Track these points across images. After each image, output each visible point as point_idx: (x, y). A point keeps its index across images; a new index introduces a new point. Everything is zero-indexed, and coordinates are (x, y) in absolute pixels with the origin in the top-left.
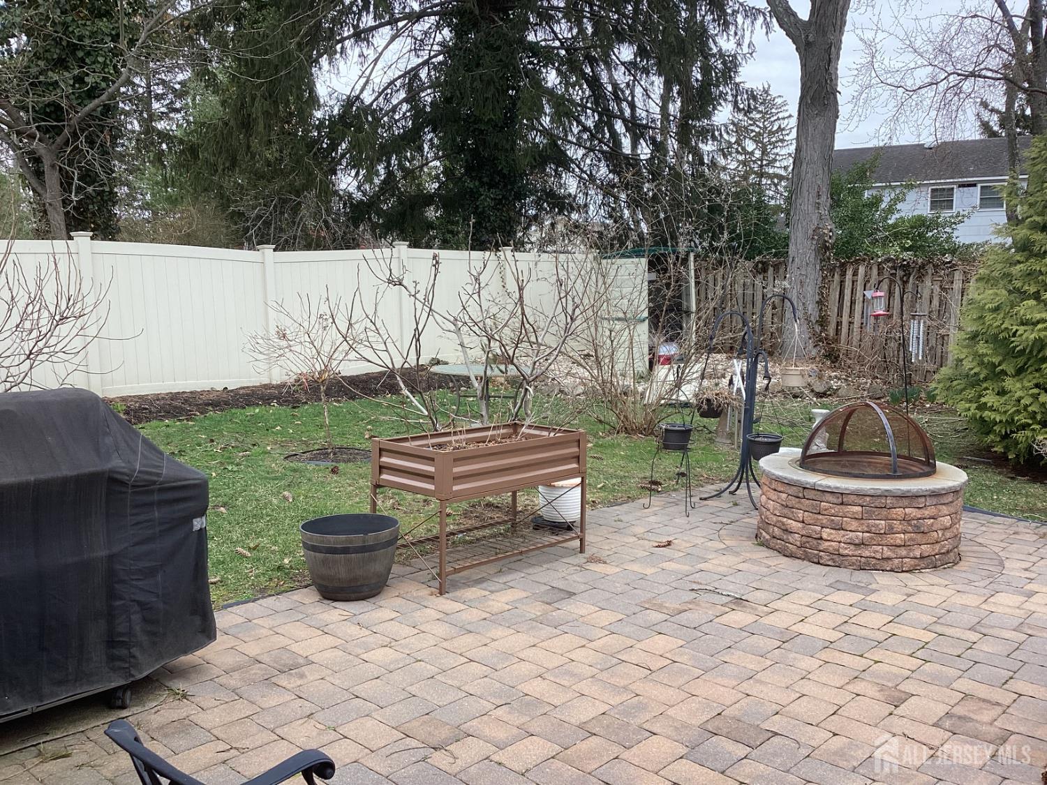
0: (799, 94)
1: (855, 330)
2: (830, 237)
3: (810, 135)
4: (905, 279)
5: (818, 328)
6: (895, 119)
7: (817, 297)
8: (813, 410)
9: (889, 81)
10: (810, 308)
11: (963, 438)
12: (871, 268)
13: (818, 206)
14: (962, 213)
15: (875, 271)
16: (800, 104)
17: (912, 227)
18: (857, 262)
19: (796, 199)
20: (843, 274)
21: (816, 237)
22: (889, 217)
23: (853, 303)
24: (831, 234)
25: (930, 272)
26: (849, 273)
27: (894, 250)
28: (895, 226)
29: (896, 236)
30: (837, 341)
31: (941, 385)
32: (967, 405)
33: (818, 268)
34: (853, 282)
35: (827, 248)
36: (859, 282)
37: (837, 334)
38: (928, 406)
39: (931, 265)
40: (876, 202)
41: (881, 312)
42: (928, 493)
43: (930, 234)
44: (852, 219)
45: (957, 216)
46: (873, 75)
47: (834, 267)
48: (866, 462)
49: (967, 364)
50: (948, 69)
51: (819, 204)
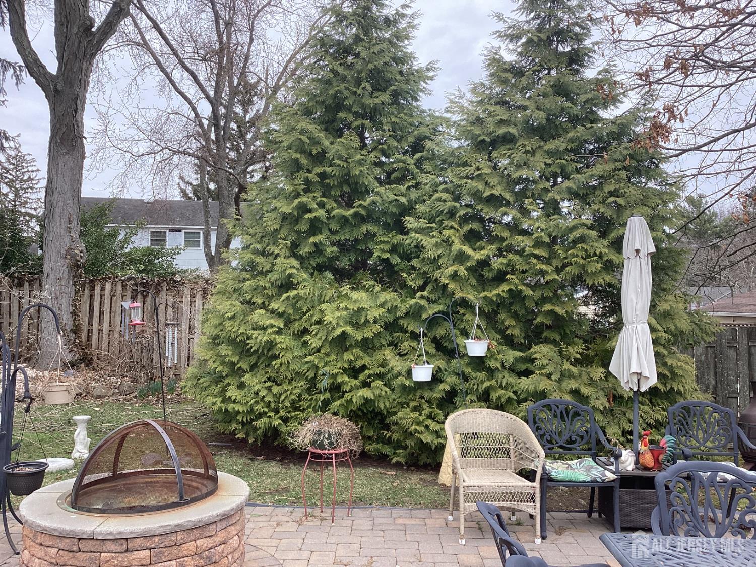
0: (50, 135)
1: (104, 336)
2: (81, 257)
3: (60, 169)
4: (145, 294)
5: (72, 336)
6: (125, 175)
7: (71, 309)
8: (75, 418)
9: (120, 146)
10: (64, 319)
11: (203, 424)
12: (116, 285)
13: (69, 230)
14: (179, 247)
15: (119, 287)
16: (50, 143)
17: (143, 255)
18: (104, 279)
19: (49, 223)
20: (92, 289)
21: (68, 257)
22: (125, 246)
23: (101, 313)
24: (82, 254)
25: (165, 288)
26: (98, 289)
27: (131, 272)
28: (129, 253)
29: (131, 261)
30: (89, 346)
31: (189, 383)
32: (214, 400)
33: (71, 283)
34: (101, 296)
35: (78, 267)
36: (106, 296)
37: (88, 340)
38: (169, 397)
39: (165, 283)
40: (113, 235)
41: (139, 322)
42: (219, 518)
43: (157, 261)
44: (96, 246)
45: (176, 249)
46: (107, 140)
47: (84, 284)
48: (142, 483)
49: (211, 365)
50: (162, 144)
51: (69, 228)
